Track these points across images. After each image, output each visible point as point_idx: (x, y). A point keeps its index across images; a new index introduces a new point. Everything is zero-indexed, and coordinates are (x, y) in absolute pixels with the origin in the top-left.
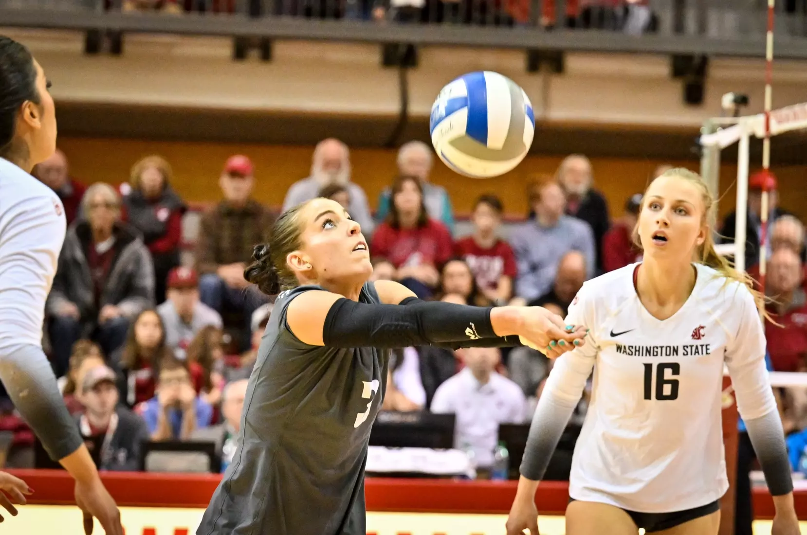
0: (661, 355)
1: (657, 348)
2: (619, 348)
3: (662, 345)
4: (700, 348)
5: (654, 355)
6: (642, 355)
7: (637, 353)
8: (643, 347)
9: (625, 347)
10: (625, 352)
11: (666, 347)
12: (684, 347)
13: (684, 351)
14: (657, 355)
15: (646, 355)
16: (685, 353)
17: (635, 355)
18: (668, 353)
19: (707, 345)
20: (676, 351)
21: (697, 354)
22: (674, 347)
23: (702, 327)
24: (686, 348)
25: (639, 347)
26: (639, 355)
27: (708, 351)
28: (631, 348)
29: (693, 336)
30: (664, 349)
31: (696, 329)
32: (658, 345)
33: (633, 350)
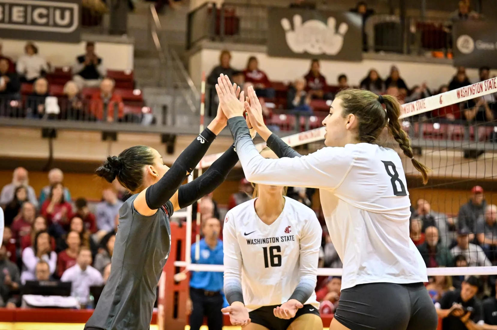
0: (271, 242)
1: (268, 239)
2: (249, 242)
3: (270, 237)
4: (289, 237)
5: (267, 243)
6: (261, 243)
7: (259, 242)
8: (261, 239)
9: (252, 240)
10: (252, 243)
11: (273, 238)
12: (281, 237)
13: (282, 239)
14: (268, 243)
15: (263, 243)
16: (283, 240)
17: (258, 243)
18: (274, 241)
19: (293, 236)
20: (277, 240)
21: (288, 240)
22: (276, 238)
23: (290, 227)
24: (282, 238)
25: (259, 239)
26: (260, 243)
27: (294, 239)
28: (255, 240)
29: (285, 231)
30: (272, 239)
31: (286, 228)
32: (269, 237)
33: (257, 241)
